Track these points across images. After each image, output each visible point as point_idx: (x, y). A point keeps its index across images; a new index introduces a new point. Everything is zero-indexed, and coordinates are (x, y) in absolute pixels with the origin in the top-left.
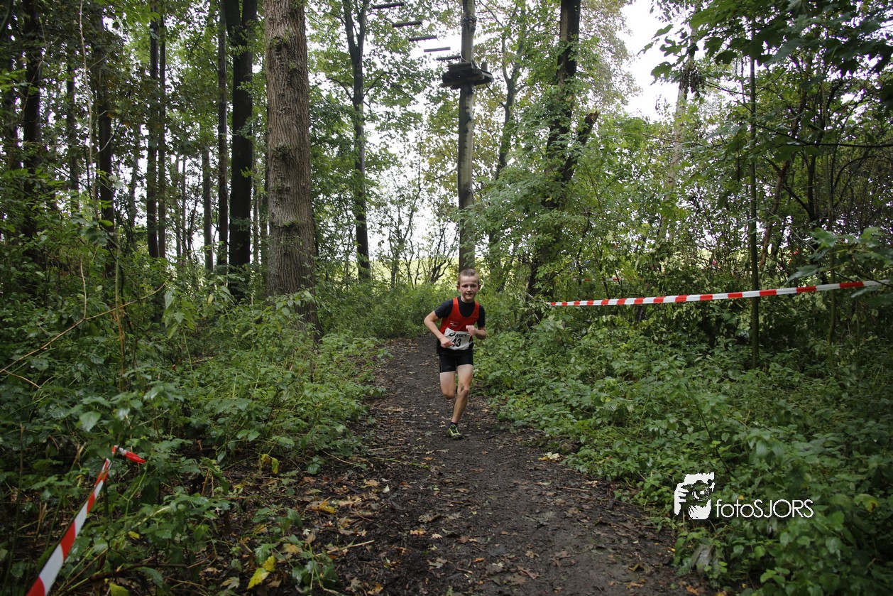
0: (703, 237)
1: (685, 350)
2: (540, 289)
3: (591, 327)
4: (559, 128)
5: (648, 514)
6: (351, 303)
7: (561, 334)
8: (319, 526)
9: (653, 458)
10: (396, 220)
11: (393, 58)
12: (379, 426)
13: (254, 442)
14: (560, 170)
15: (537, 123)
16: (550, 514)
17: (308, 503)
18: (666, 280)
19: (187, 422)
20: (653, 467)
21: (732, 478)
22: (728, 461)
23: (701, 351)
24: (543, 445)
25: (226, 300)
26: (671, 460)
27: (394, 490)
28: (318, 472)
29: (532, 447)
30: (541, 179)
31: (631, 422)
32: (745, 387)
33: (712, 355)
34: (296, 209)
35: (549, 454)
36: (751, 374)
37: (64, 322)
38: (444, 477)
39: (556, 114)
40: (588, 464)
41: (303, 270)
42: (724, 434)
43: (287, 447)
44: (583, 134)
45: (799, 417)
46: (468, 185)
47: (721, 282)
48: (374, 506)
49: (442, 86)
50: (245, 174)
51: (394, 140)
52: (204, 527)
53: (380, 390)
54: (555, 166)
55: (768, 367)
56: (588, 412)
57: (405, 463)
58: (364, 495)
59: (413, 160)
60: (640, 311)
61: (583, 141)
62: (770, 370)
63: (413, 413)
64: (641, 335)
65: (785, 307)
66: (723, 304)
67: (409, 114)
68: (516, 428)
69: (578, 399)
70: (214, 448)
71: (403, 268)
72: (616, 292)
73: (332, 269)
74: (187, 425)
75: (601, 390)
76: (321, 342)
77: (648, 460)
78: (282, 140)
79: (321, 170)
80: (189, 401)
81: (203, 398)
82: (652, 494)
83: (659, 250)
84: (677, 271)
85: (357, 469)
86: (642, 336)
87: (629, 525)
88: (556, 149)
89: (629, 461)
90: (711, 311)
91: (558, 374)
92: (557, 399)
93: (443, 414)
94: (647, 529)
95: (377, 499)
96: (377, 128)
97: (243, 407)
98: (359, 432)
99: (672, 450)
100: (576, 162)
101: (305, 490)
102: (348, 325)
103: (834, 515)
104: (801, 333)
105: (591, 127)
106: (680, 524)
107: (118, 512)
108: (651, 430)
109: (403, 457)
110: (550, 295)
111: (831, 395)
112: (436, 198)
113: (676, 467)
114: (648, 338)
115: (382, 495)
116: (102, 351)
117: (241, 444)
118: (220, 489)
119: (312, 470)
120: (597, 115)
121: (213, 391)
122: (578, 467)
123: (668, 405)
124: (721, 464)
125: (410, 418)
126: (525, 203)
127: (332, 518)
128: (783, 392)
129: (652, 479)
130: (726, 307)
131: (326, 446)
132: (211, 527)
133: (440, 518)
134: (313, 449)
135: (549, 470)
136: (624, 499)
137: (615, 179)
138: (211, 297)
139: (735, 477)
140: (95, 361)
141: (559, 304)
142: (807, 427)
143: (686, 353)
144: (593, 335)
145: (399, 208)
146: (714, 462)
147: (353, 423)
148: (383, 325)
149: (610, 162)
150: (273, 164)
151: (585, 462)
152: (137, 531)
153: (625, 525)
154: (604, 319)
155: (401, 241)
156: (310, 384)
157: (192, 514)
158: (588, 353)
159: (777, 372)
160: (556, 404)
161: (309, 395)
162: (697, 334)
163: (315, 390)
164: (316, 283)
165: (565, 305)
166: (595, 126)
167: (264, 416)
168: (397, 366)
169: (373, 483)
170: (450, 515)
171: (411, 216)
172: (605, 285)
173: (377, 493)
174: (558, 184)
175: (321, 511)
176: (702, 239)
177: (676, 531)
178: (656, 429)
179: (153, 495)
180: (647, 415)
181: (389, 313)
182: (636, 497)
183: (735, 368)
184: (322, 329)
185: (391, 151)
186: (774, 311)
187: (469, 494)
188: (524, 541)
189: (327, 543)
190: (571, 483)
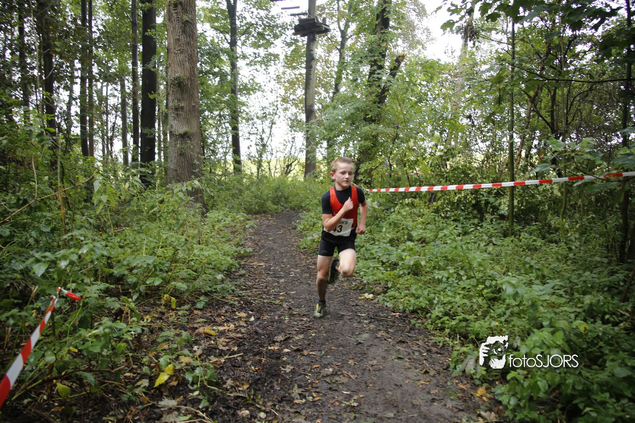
0: (477, 144)
1: (463, 223)
2: (362, 180)
3: (397, 207)
4: (377, 66)
5: (434, 335)
6: (228, 189)
7: (376, 212)
8: (204, 344)
9: (438, 297)
10: (261, 130)
11: (258, 13)
12: (247, 276)
13: (158, 286)
14: (377, 96)
15: (361, 62)
16: (366, 336)
17: (196, 328)
18: (451, 174)
19: (111, 272)
20: (438, 304)
21: (492, 311)
22: (489, 300)
23: (473, 224)
24: (362, 289)
25: (138, 186)
26: (450, 298)
27: (258, 319)
28: (204, 307)
29: (354, 290)
30: (364, 102)
31: (424, 273)
32: (502, 248)
33: (481, 227)
34: (188, 122)
35: (366, 295)
36: (508, 239)
37: (21, 202)
38: (293, 310)
39: (375, 56)
40: (393, 301)
41: (193, 166)
42: (487, 281)
43: (182, 289)
44: (394, 70)
45: (539, 269)
46: (312, 106)
47: (489, 176)
48: (243, 330)
49: (294, 34)
50: (151, 97)
52: (123, 345)
53: (249, 250)
54: (373, 93)
55: (520, 236)
56: (394, 265)
57: (265, 301)
58: (236, 323)
60: (433, 197)
61: (393, 75)
62: (521, 238)
63: (271, 267)
64: (433, 212)
65: (532, 194)
66: (490, 192)
67: (270, 54)
69: (387, 257)
70: (130, 290)
71: (265, 165)
72: (416, 183)
73: (214, 165)
74: (111, 275)
75: (404, 251)
76: (206, 217)
77: (434, 299)
78: (178, 72)
79: (206, 94)
80: (112, 258)
81: (122, 255)
82: (437, 322)
83: (446, 153)
84: (458, 168)
85: (231, 305)
86: (433, 214)
87: (420, 343)
88: (374, 81)
89: (421, 299)
90: (481, 196)
91: (373, 240)
92: (372, 257)
93: (292, 268)
94: (433, 346)
95: (245, 325)
96: (247, 64)
97: (150, 261)
98: (233, 279)
99: (452, 292)
100: (388, 90)
101: (194, 319)
102: (226, 205)
103: (557, 334)
104: (543, 212)
105: (399, 65)
106: (456, 342)
107: (62, 335)
108: (436, 278)
109: (264, 297)
110: (369, 184)
111: (561, 255)
112: (290, 115)
113: (454, 304)
114: (437, 215)
115: (249, 323)
116: (49, 223)
117: (149, 288)
118: (134, 319)
119: (200, 305)
120: (403, 56)
121: (129, 251)
122: (386, 304)
123: (449, 261)
124: (485, 301)
125: (269, 270)
126: (352, 119)
127: (213, 338)
128: (529, 253)
129: (437, 312)
130: (492, 193)
131: (210, 289)
132: (129, 345)
133: (289, 338)
134: (200, 291)
135: (366, 305)
136: (417, 325)
137: (416, 103)
138: (127, 185)
139: (494, 310)
140: (44, 230)
141: (375, 190)
142: (544, 276)
143: (463, 225)
144: (399, 212)
145: (262, 121)
146: (480, 300)
147: (229, 273)
148: (251, 205)
149: (413, 91)
150: (172, 89)
151: (391, 300)
152: (76, 347)
153: (417, 342)
154: (407, 201)
155: (264, 146)
156: (198, 246)
157: (115, 335)
158: (395, 225)
159: (526, 239)
160: (373, 260)
161: (197, 253)
162: (471, 212)
163: (202, 250)
164: (203, 175)
165: (379, 191)
166: (402, 64)
167: (166, 268)
169: (243, 314)
170: (296, 336)
171: (271, 127)
172: (408, 178)
173: (245, 321)
174: (375, 106)
175: (206, 334)
176: (477, 147)
177: (453, 347)
178: (440, 277)
179: (87, 323)
180: (434, 268)
181: (255, 197)
182: (426, 324)
183: (497, 236)
184: (206, 208)
185: (256, 80)
186: (525, 197)
187: (309, 322)
188: (347, 354)
189: (210, 355)
190: (382, 315)
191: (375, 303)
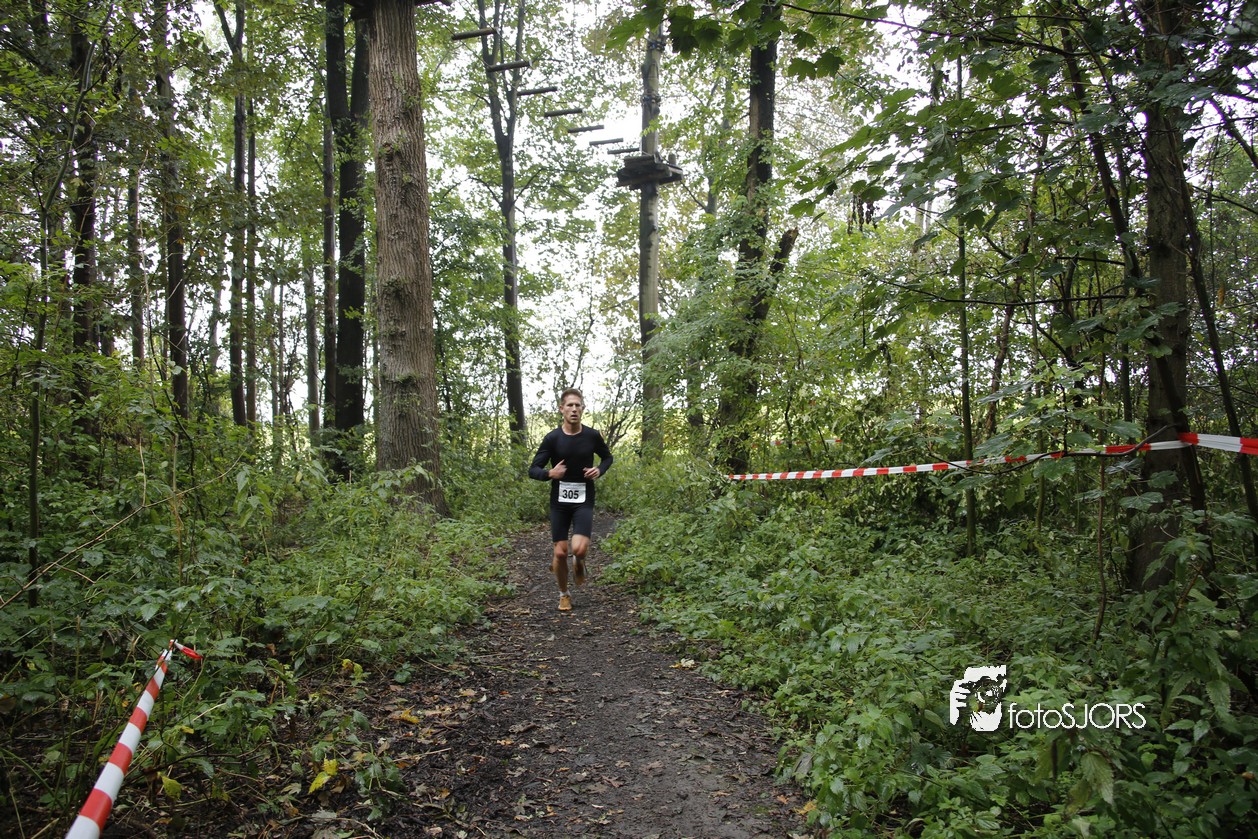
3: (779, 506)
8: (397, 736)
10: (561, 364)
11: (553, 149)
12: (496, 631)
13: (333, 645)
14: (749, 304)
17: (389, 712)
19: (260, 623)
23: (906, 535)
24: (681, 651)
25: (318, 477)
27: (493, 699)
28: (407, 681)
29: (668, 653)
33: (919, 542)
34: (413, 359)
35: (683, 660)
36: (963, 562)
37: (121, 509)
38: (553, 686)
39: (744, 232)
40: (725, 671)
41: (424, 436)
43: (373, 651)
48: (462, 716)
49: (618, 185)
50: (350, 315)
51: (558, 257)
52: (263, 729)
53: (509, 587)
54: (741, 299)
55: (984, 555)
57: (513, 672)
58: (455, 705)
59: (584, 282)
61: (777, 268)
62: (986, 559)
64: (840, 515)
67: (577, 221)
68: (658, 632)
70: (292, 653)
74: (262, 627)
77: (790, 666)
78: (395, 273)
79: (452, 304)
80: (263, 600)
81: (281, 595)
85: (454, 677)
86: (842, 518)
89: (770, 668)
90: (927, 484)
95: (466, 706)
96: (535, 242)
97: (321, 606)
98: (469, 636)
101: (389, 699)
105: (789, 251)
109: (513, 665)
114: (848, 520)
115: (476, 705)
116: (164, 542)
117: (322, 647)
119: (399, 678)
120: (796, 232)
121: (297, 588)
122: (712, 675)
127: (413, 728)
129: (785, 688)
131: (419, 650)
132: (271, 728)
133: (533, 728)
134: (404, 654)
135: (677, 679)
136: (751, 709)
138: (300, 475)
140: (156, 554)
141: (737, 477)
144: (779, 518)
145: (564, 348)
147: (464, 626)
150: (385, 302)
152: (191, 727)
153: (739, 736)
158: (769, 540)
160: (715, 603)
164: (444, 451)
168: (540, 557)
169: (470, 692)
170: (547, 725)
171: (581, 357)
173: (471, 703)
174: (748, 322)
175: (403, 720)
179: (210, 696)
182: (766, 707)
183: (947, 557)
185: (554, 270)
187: (574, 703)
188: (619, 752)
189: (401, 751)
190: (697, 693)
191: (696, 675)
